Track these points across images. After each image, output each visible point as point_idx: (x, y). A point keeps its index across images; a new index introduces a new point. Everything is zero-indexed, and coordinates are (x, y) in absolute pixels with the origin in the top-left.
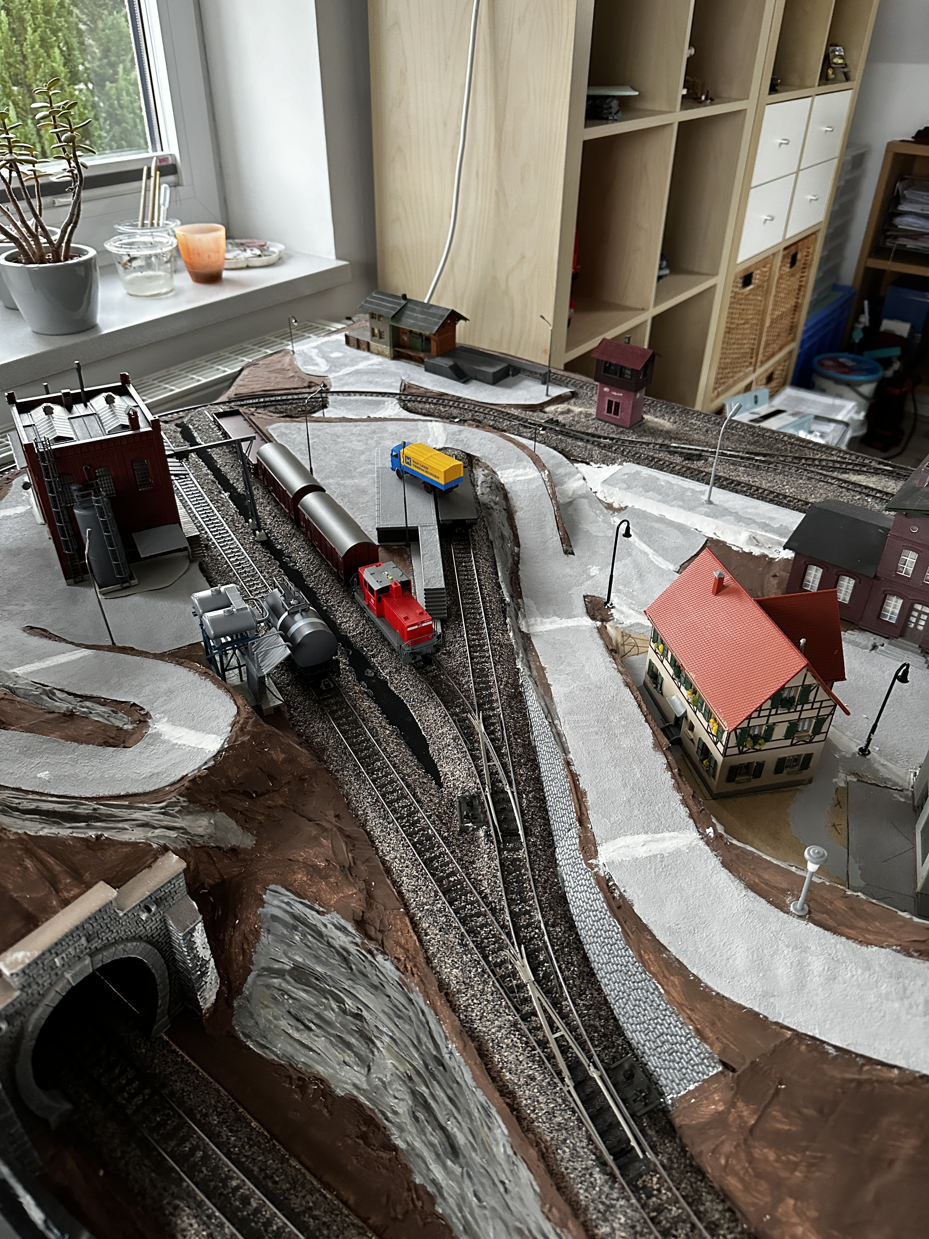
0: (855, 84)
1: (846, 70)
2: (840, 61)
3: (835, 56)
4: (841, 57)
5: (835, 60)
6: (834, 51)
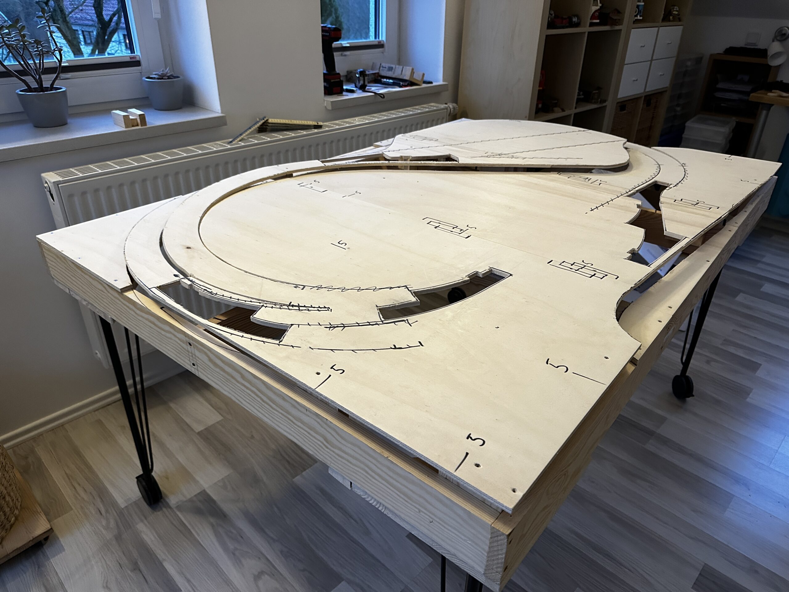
0: (684, 23)
1: (680, 16)
2: (677, 13)
5: (674, 12)
6: (674, 8)
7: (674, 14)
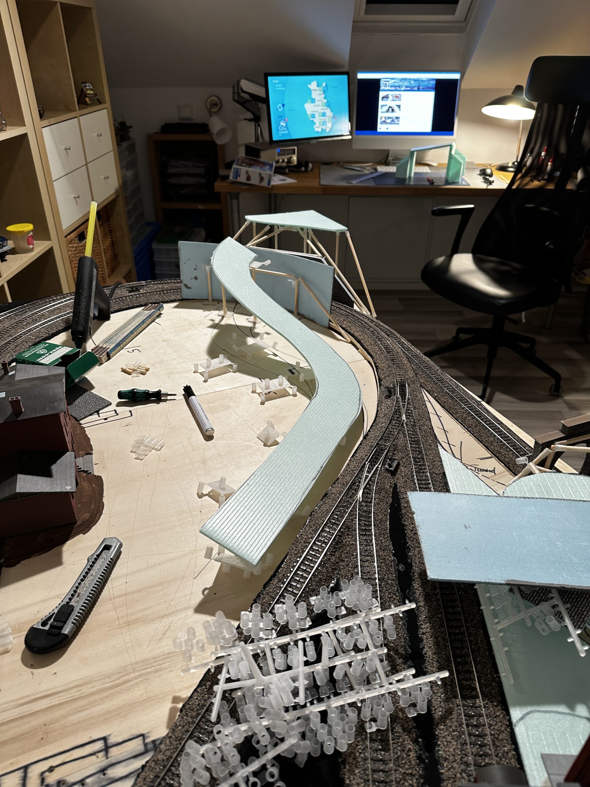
0: (108, 104)
1: (97, 97)
2: (92, 92)
3: (87, 90)
4: (91, 90)
5: (88, 92)
6: (86, 86)
7: (89, 94)
